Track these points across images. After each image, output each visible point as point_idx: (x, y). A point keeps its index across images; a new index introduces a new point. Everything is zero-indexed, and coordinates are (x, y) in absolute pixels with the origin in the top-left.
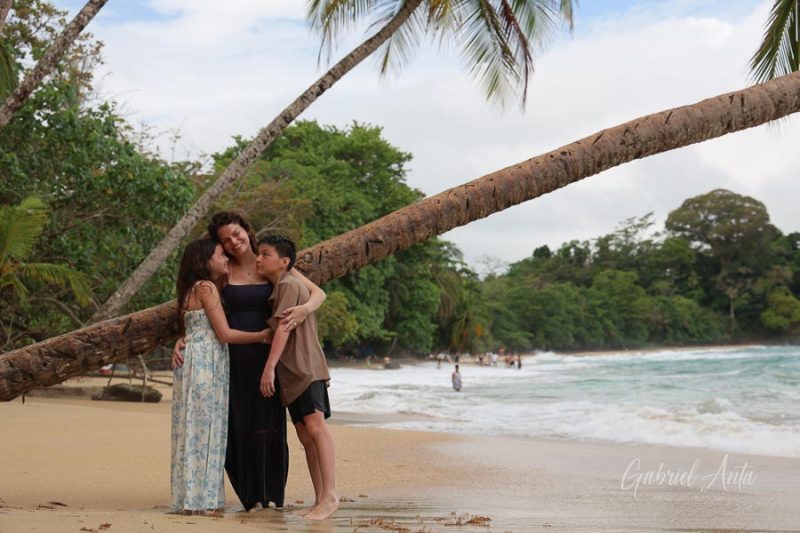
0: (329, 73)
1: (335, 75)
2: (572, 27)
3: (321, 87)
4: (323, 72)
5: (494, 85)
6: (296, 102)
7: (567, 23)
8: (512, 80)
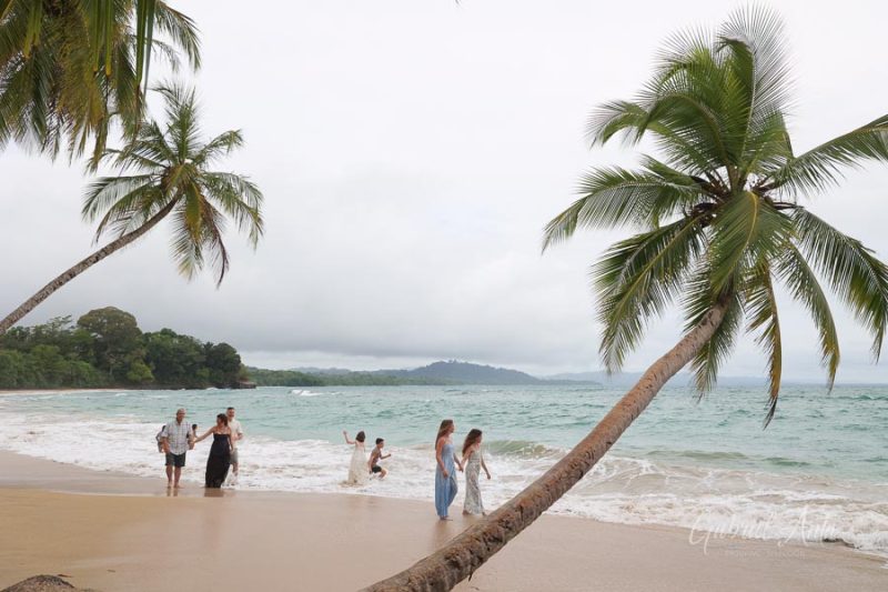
0: (103, 250)
1: (106, 251)
2: (255, 248)
3: (97, 258)
4: (98, 249)
5: (186, 266)
6: (79, 265)
7: (253, 245)
8: (197, 266)
